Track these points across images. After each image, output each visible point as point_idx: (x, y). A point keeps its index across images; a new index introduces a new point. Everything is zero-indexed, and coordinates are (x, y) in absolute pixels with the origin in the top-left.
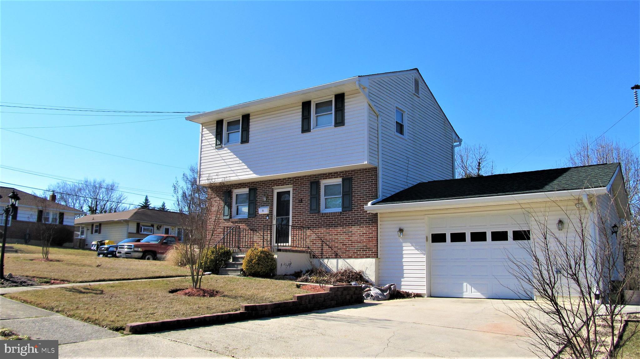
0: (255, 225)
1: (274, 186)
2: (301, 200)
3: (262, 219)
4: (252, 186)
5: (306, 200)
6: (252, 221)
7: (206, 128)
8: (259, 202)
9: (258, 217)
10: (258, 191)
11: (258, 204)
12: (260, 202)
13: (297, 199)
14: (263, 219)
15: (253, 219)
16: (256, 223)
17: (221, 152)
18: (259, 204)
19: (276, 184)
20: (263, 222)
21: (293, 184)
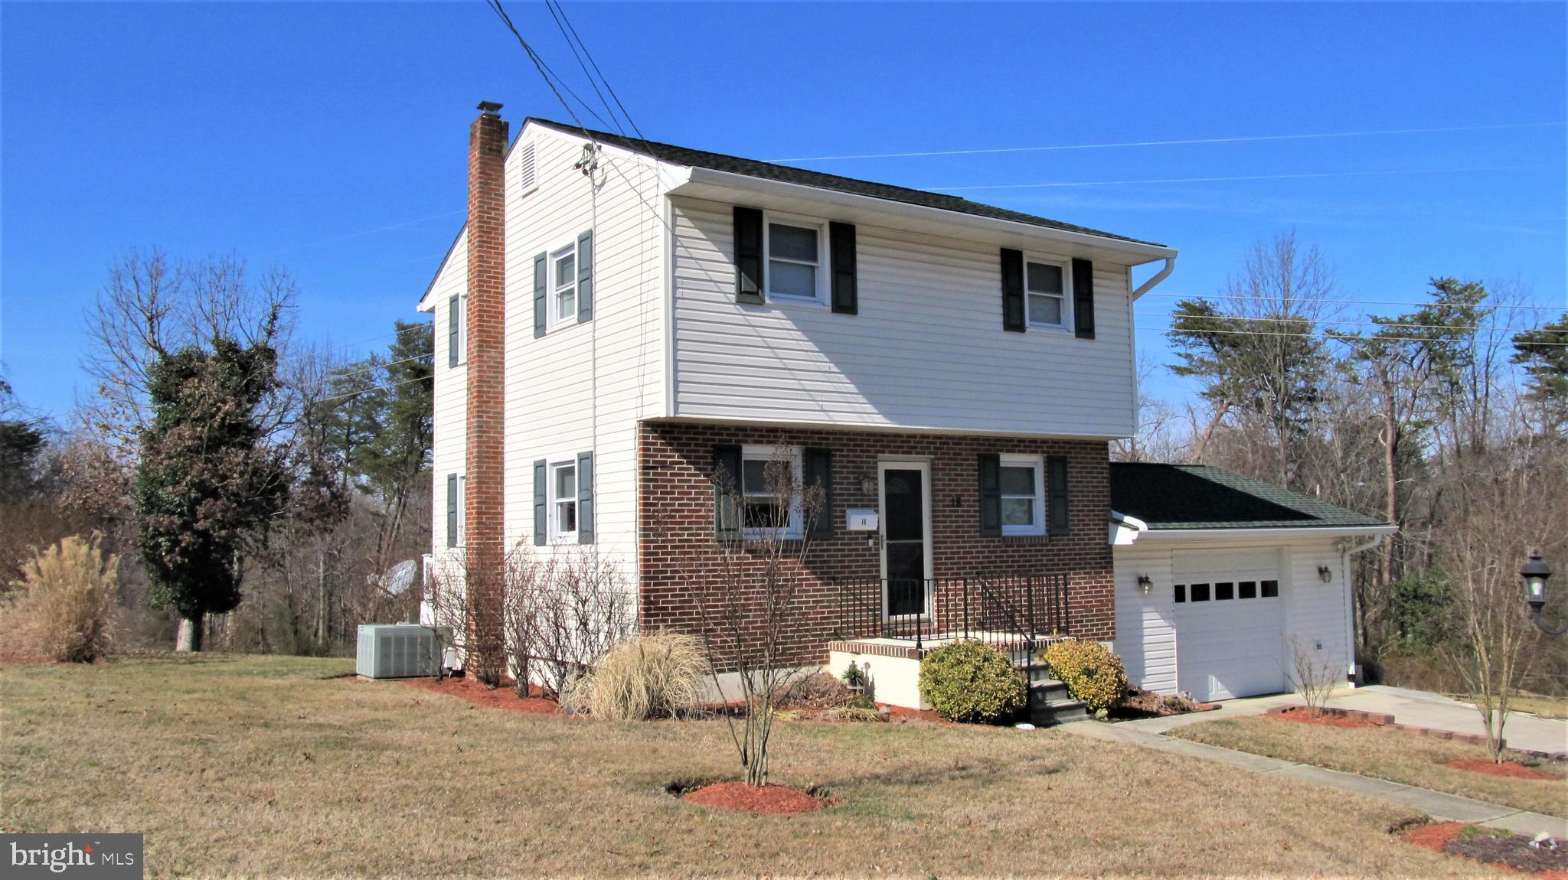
0: (829, 562)
1: (883, 452)
2: (959, 501)
3: (850, 544)
4: (813, 444)
5: (969, 501)
6: (822, 550)
7: (691, 219)
8: (839, 495)
9: (840, 539)
10: (835, 461)
11: (836, 500)
12: (843, 495)
13: (949, 496)
14: (856, 544)
15: (822, 545)
16: (833, 556)
17: (757, 318)
18: (841, 500)
19: (889, 447)
20: (857, 555)
21: (935, 454)
